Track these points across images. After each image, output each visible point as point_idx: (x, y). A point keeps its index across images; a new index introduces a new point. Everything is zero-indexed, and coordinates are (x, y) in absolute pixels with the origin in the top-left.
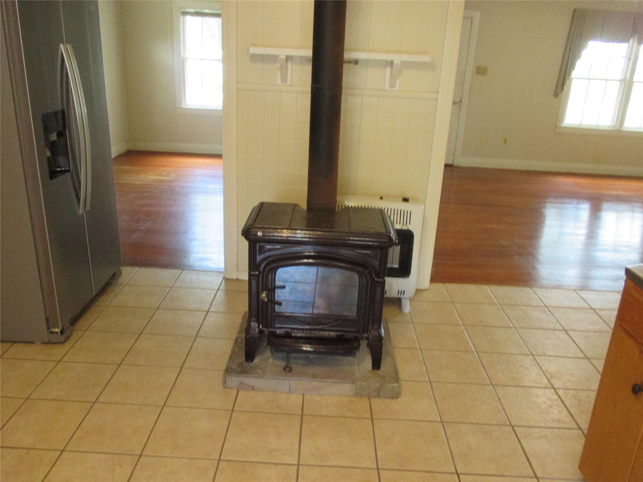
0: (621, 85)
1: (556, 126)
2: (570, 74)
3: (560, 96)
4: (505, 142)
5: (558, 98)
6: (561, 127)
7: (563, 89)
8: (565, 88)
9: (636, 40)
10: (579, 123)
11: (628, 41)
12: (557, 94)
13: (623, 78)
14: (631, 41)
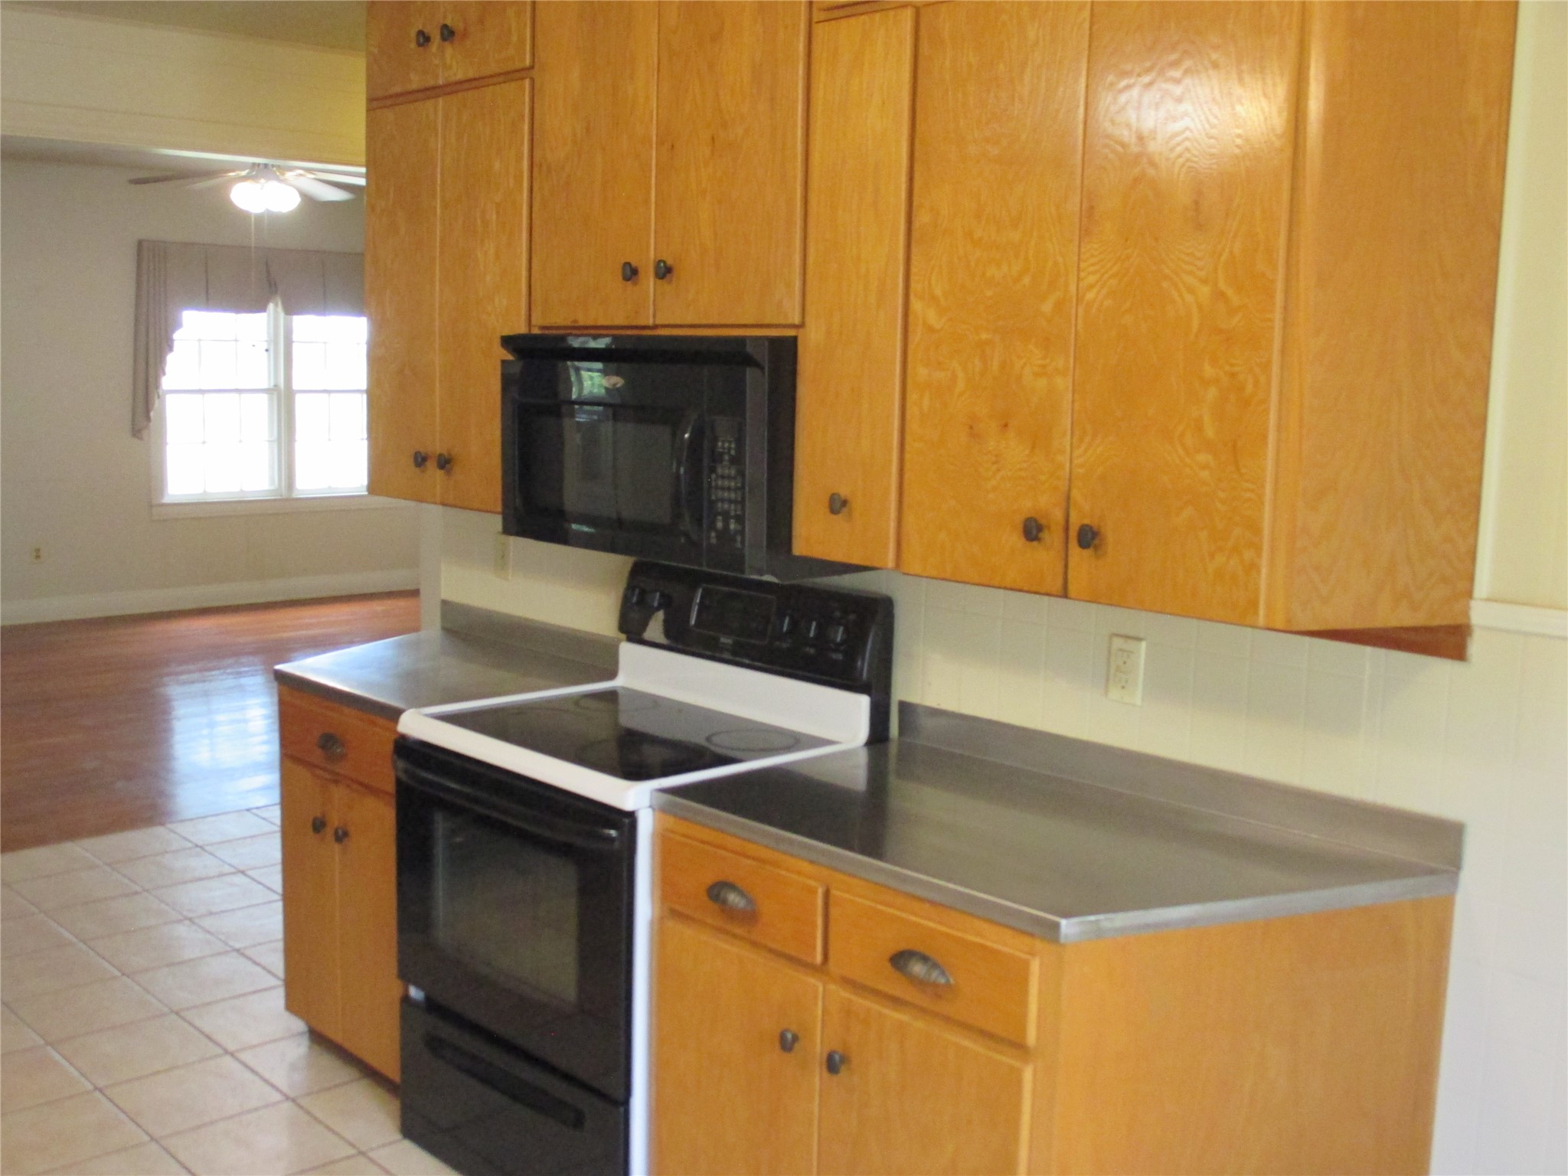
0: (271, 400)
1: (151, 506)
2: (157, 385)
3: (145, 433)
4: (38, 557)
5: (141, 439)
6: (163, 505)
7: (148, 418)
8: (152, 414)
9: (280, 303)
10: (201, 491)
11: (262, 308)
12: (137, 432)
13: (272, 384)
14: (271, 306)
